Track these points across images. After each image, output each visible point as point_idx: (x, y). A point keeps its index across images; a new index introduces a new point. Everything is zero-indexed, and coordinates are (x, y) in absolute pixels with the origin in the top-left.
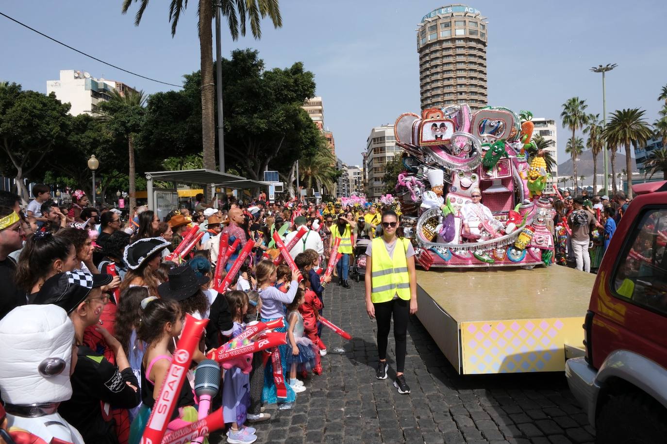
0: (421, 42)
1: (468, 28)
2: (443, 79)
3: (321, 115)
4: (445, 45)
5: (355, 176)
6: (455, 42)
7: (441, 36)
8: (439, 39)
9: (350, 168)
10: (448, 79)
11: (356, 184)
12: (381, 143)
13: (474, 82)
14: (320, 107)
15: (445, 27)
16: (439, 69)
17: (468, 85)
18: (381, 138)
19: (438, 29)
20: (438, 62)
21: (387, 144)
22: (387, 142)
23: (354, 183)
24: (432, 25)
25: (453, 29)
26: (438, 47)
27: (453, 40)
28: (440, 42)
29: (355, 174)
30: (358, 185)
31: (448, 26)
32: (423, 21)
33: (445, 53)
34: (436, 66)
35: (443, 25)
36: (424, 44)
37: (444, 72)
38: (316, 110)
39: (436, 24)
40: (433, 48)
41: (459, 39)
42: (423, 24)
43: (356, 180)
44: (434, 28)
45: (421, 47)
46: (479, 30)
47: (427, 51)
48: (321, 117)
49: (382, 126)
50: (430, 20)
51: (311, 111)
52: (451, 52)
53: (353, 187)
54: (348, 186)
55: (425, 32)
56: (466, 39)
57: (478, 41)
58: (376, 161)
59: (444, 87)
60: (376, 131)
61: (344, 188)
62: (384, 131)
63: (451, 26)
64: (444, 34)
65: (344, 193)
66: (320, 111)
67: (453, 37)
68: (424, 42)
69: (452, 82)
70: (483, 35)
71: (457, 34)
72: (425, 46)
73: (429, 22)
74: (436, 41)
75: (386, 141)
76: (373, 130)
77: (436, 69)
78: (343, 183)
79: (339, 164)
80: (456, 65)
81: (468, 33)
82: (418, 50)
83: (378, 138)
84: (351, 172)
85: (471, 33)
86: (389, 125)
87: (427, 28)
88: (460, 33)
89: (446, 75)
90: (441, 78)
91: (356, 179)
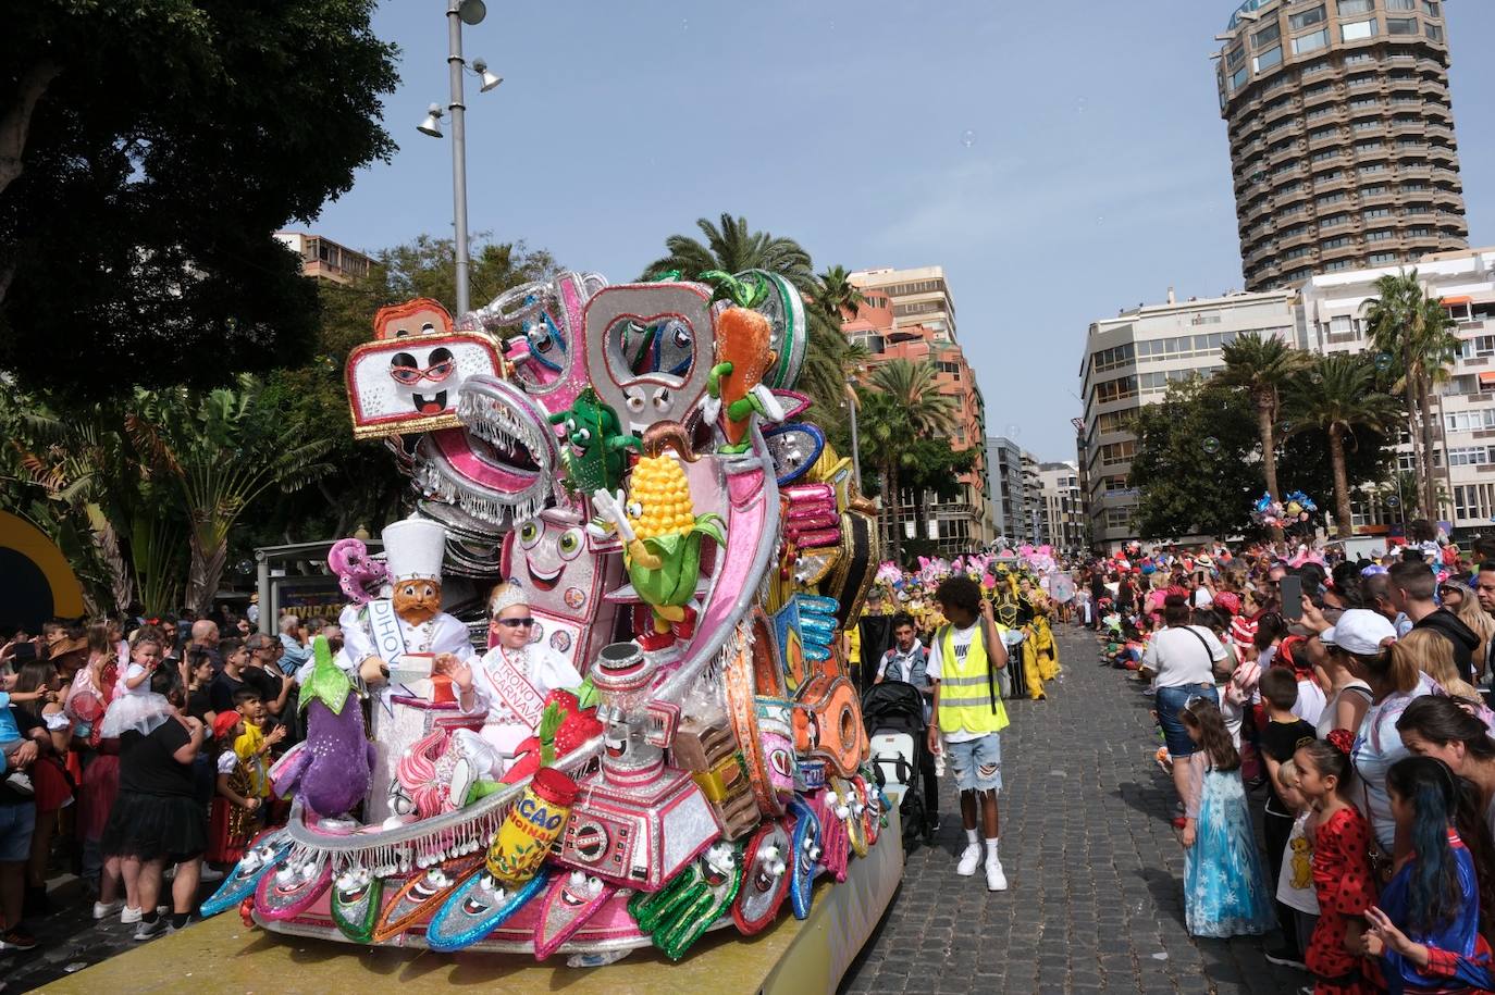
0: (1230, 84)
1: (1381, 15)
2: (1313, 177)
3: (942, 315)
4: (1309, 77)
5: (1062, 489)
6: (1342, 62)
7: (1295, 52)
8: (1287, 63)
9: (1046, 467)
10: (1329, 173)
11: (1065, 510)
12: (1122, 365)
13: (1415, 172)
14: (940, 295)
15: (1306, 24)
16: (1295, 150)
17: (1396, 186)
18: (1118, 349)
19: (1283, 33)
20: (1292, 129)
21: (1141, 368)
22: (1142, 360)
23: (1060, 508)
24: (1264, 26)
25: (1332, 25)
26: (1286, 87)
27: (1335, 57)
28: (1292, 71)
29: (1061, 482)
30: (1071, 512)
31: (1316, 20)
32: (1233, 25)
33: (1311, 100)
34: (1286, 142)
35: (1299, 21)
36: (1241, 87)
37: (1312, 155)
38: (929, 303)
39: (1274, 21)
40: (1270, 94)
41: (1357, 52)
42: (1233, 34)
43: (1064, 499)
44: (1271, 34)
45: (1232, 96)
46: (1419, 16)
47: (1253, 105)
48: (943, 322)
49: (1122, 313)
50: (1254, 15)
51: (915, 308)
52: (1330, 94)
53: (1059, 519)
54: (1045, 514)
55: (1242, 52)
56: (1380, 49)
57: (1420, 50)
58: (1109, 424)
59: (1316, 199)
60: (1102, 329)
61: (1028, 521)
62: (1130, 327)
63: (1325, 17)
64: (1304, 44)
65: (1029, 535)
66: (941, 305)
67: (1336, 47)
68: (1241, 78)
69: (1340, 181)
70: (1434, 31)
71: (1346, 38)
72: (1245, 92)
73: (1253, 21)
74: (1279, 68)
75: (1137, 357)
76: (1093, 327)
77: (1286, 151)
78: (1027, 508)
79: (1009, 456)
80: (1352, 130)
81: (1384, 30)
82: (1223, 109)
83: (1109, 352)
84: (1050, 480)
85: (1394, 28)
86: (1143, 309)
87: (1248, 40)
88: (1358, 32)
89: (1319, 164)
90: (1303, 176)
91: (1064, 495)
